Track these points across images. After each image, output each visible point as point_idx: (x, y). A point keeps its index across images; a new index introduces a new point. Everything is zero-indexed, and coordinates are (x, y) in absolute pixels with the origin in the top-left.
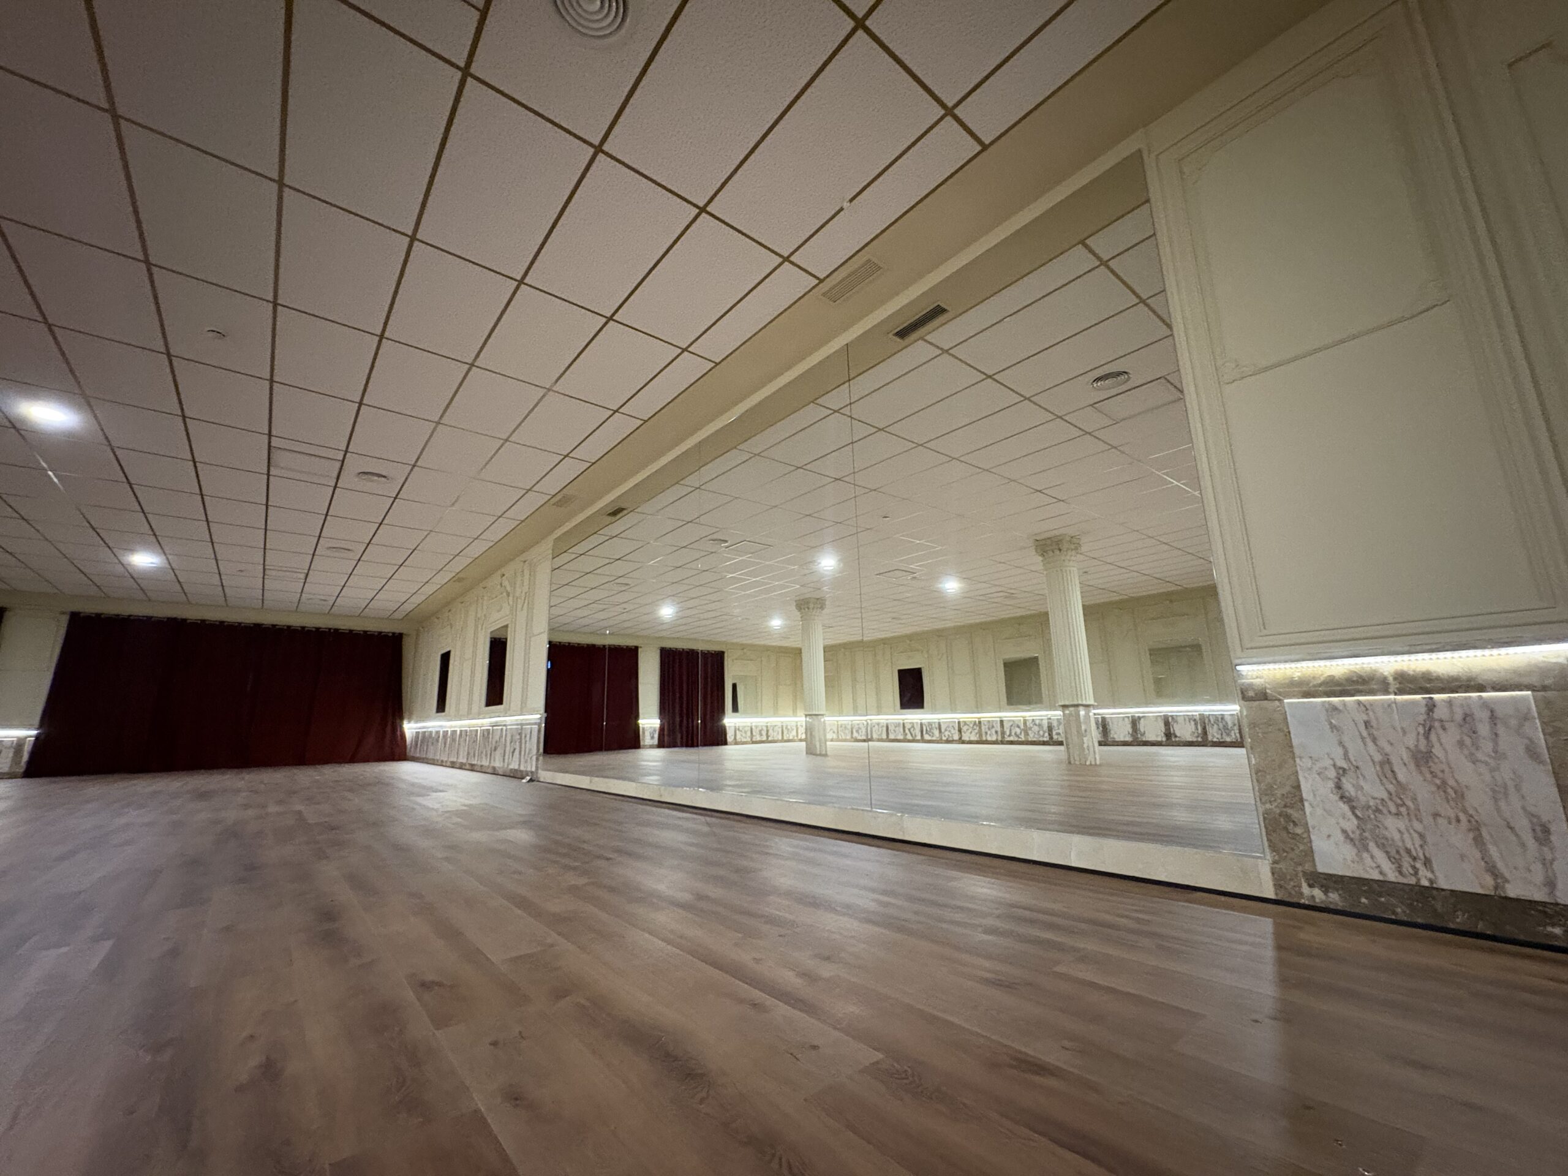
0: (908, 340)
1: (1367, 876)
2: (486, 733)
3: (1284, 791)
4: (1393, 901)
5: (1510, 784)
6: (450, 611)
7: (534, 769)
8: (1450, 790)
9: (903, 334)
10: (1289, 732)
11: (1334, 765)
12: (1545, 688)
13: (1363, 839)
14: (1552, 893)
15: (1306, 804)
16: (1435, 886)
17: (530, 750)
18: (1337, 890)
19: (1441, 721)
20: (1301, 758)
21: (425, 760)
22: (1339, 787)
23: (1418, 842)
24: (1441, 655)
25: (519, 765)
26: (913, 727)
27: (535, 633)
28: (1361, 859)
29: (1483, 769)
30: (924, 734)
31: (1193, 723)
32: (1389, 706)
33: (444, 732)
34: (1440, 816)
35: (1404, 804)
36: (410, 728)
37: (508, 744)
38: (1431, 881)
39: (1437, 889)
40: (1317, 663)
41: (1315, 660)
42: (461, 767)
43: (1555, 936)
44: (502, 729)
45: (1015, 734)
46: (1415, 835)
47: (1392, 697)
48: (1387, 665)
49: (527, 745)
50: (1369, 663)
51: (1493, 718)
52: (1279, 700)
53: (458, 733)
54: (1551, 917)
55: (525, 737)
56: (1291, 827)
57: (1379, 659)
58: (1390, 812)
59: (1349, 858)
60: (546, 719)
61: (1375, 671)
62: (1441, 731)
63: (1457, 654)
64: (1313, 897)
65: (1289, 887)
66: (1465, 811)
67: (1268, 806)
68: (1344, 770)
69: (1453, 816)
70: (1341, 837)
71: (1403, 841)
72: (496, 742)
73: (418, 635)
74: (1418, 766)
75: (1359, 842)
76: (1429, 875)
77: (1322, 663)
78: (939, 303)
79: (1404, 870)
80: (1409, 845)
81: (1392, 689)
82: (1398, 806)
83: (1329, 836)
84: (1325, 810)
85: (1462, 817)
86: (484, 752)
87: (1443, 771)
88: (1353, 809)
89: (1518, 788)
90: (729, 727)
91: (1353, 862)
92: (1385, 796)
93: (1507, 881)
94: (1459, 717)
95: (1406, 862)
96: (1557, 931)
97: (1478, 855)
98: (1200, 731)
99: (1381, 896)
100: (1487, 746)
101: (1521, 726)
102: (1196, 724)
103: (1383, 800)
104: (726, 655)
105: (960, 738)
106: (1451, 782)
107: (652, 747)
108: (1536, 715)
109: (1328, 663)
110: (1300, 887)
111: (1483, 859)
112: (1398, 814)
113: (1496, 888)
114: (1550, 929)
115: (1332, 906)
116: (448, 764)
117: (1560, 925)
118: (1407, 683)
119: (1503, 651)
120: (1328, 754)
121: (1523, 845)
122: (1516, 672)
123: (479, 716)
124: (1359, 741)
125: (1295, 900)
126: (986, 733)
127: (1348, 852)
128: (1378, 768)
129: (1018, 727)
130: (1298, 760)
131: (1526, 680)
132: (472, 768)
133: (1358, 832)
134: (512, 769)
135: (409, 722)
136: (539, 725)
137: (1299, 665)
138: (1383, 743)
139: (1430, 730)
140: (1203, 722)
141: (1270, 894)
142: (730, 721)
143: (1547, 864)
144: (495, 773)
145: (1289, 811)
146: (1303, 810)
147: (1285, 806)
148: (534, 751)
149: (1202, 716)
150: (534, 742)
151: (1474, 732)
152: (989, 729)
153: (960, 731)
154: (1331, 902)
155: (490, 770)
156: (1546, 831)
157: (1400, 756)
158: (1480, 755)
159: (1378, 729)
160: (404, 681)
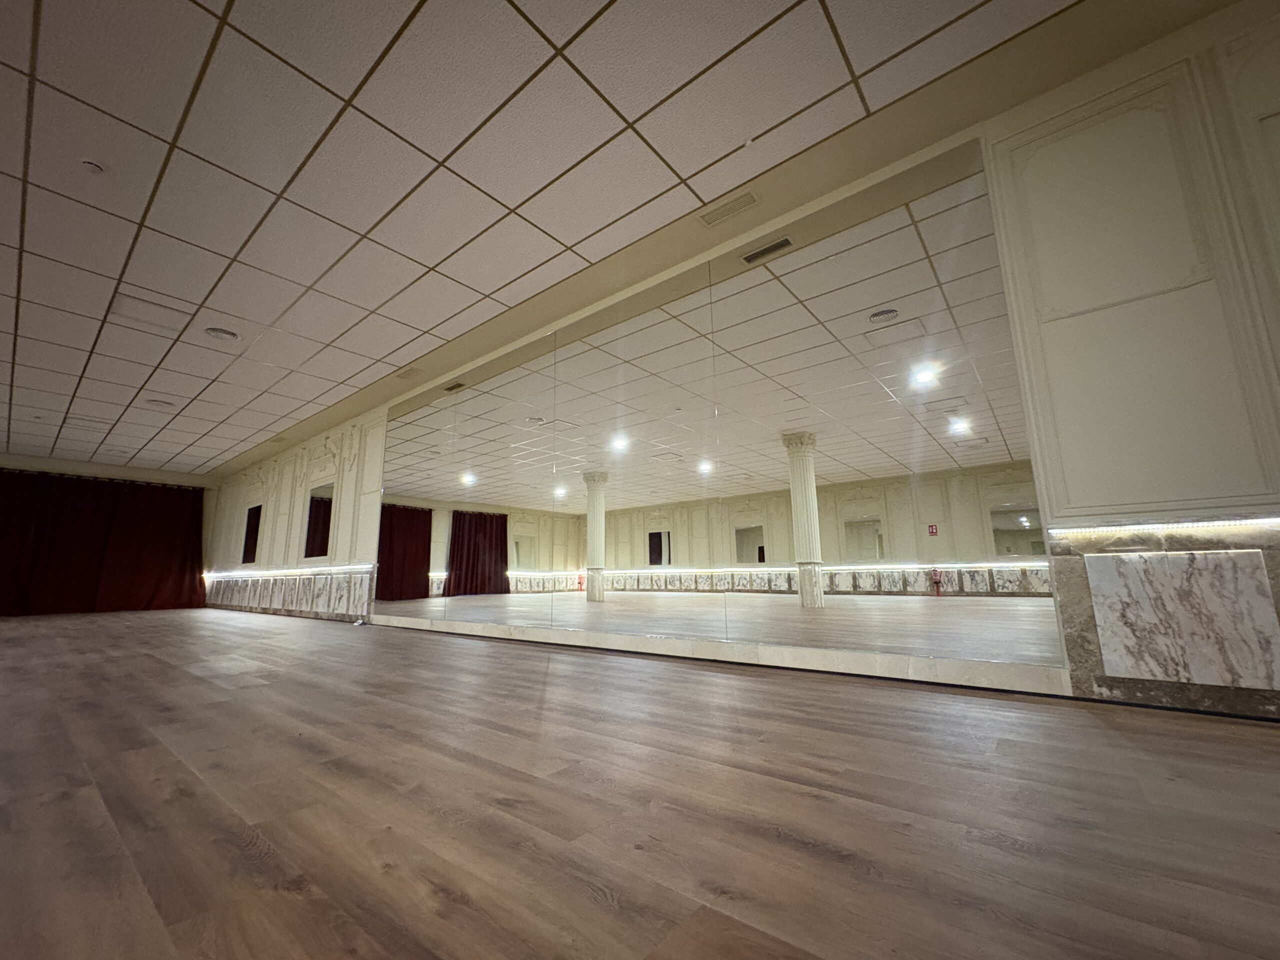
0: (752, 265)
1: (1142, 678)
2: (307, 583)
3: (1082, 619)
4: (1161, 694)
5: (1245, 612)
6: (260, 469)
7: (365, 614)
8: (1203, 617)
9: (749, 259)
10: (1087, 578)
11: (1121, 601)
12: (1270, 547)
13: (1140, 652)
14: (1270, 684)
15: (1099, 629)
16: (1191, 682)
17: (360, 597)
18: (1119, 688)
19: (1199, 570)
20: (1096, 596)
21: (229, 607)
22: (1123, 616)
23: (1180, 653)
24: (1201, 524)
25: (348, 609)
26: (659, 579)
27: (366, 492)
28: (1139, 665)
29: (1227, 602)
30: (668, 585)
31: (872, 578)
32: (1162, 558)
33: (253, 581)
34: (1197, 635)
35: (1170, 627)
36: (209, 577)
37: (334, 590)
38: (1189, 679)
39: (1192, 684)
40: (1109, 529)
41: (1109, 526)
42: (275, 613)
43: (1272, 712)
44: (326, 578)
45: (743, 584)
46: (1178, 649)
47: (1164, 552)
48: (1160, 530)
49: (357, 591)
50: (1148, 529)
51: (1235, 567)
52: (1080, 555)
53: (272, 582)
54: (1268, 699)
55: (355, 584)
56: (1086, 645)
57: (1156, 526)
58: (1160, 633)
59: (1129, 665)
60: (378, 568)
61: (1153, 535)
62: (1198, 576)
63: (1211, 524)
64: (1101, 694)
65: (1083, 687)
66: (1213, 631)
67: (1069, 630)
68: (1128, 604)
69: (1204, 634)
70: (1124, 651)
71: (1169, 653)
72: (320, 589)
73: (219, 490)
74: (1181, 601)
75: (1137, 654)
76: (1187, 675)
77: (1114, 528)
78: (788, 237)
79: (1170, 672)
80: (1173, 655)
81: (1164, 548)
82: (1166, 628)
83: (1115, 650)
84: (1113, 632)
85: (1211, 634)
86: (305, 599)
87: (1199, 604)
88: (1133, 631)
89: (1250, 615)
90: (512, 578)
91: (1132, 667)
92: (1157, 622)
93: (1241, 677)
94: (1211, 567)
95: (1171, 668)
96: (1272, 708)
97: (1221, 658)
98: (876, 584)
99: (1151, 691)
100: (1231, 587)
101: (1253, 572)
102: (874, 579)
103: (1155, 624)
104: (508, 518)
105: (696, 588)
106: (1204, 610)
107: (438, 596)
108: (1264, 566)
109: (1118, 528)
110: (1092, 686)
111: (1224, 662)
112: (1166, 634)
113: (1233, 682)
114: (1267, 707)
115: (1115, 700)
116: (259, 610)
117: (1274, 705)
118: (1174, 543)
119: (1244, 522)
120: (1117, 594)
121: (1252, 653)
122: (1252, 537)
123: (298, 565)
124: (1139, 583)
125: (1088, 696)
126: (716, 584)
127: (1130, 661)
128: (1153, 602)
129: (745, 579)
130: (1093, 597)
131: (1258, 542)
132: (290, 614)
133: (1137, 647)
134: (337, 614)
135: (209, 571)
136: (371, 573)
137: (1096, 529)
138: (1156, 584)
139: (1191, 575)
140: (879, 578)
141: (1069, 692)
142: (512, 574)
143: (1268, 664)
144: (317, 617)
145: (1085, 634)
146: (1096, 632)
147: (1082, 630)
148: (366, 597)
149: (879, 573)
150: (365, 590)
151: (1222, 577)
152: (719, 581)
153: (696, 582)
154: (1115, 697)
155: (312, 616)
156: (1268, 642)
157: (1168, 593)
158: (1225, 593)
159: (1153, 575)
160: (204, 532)
